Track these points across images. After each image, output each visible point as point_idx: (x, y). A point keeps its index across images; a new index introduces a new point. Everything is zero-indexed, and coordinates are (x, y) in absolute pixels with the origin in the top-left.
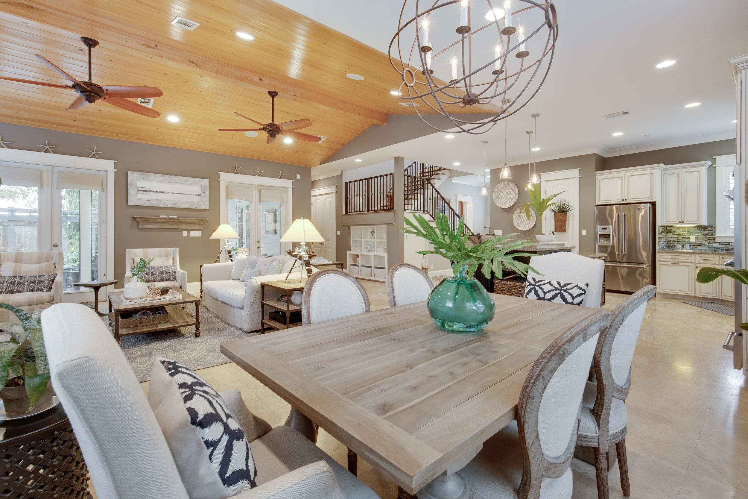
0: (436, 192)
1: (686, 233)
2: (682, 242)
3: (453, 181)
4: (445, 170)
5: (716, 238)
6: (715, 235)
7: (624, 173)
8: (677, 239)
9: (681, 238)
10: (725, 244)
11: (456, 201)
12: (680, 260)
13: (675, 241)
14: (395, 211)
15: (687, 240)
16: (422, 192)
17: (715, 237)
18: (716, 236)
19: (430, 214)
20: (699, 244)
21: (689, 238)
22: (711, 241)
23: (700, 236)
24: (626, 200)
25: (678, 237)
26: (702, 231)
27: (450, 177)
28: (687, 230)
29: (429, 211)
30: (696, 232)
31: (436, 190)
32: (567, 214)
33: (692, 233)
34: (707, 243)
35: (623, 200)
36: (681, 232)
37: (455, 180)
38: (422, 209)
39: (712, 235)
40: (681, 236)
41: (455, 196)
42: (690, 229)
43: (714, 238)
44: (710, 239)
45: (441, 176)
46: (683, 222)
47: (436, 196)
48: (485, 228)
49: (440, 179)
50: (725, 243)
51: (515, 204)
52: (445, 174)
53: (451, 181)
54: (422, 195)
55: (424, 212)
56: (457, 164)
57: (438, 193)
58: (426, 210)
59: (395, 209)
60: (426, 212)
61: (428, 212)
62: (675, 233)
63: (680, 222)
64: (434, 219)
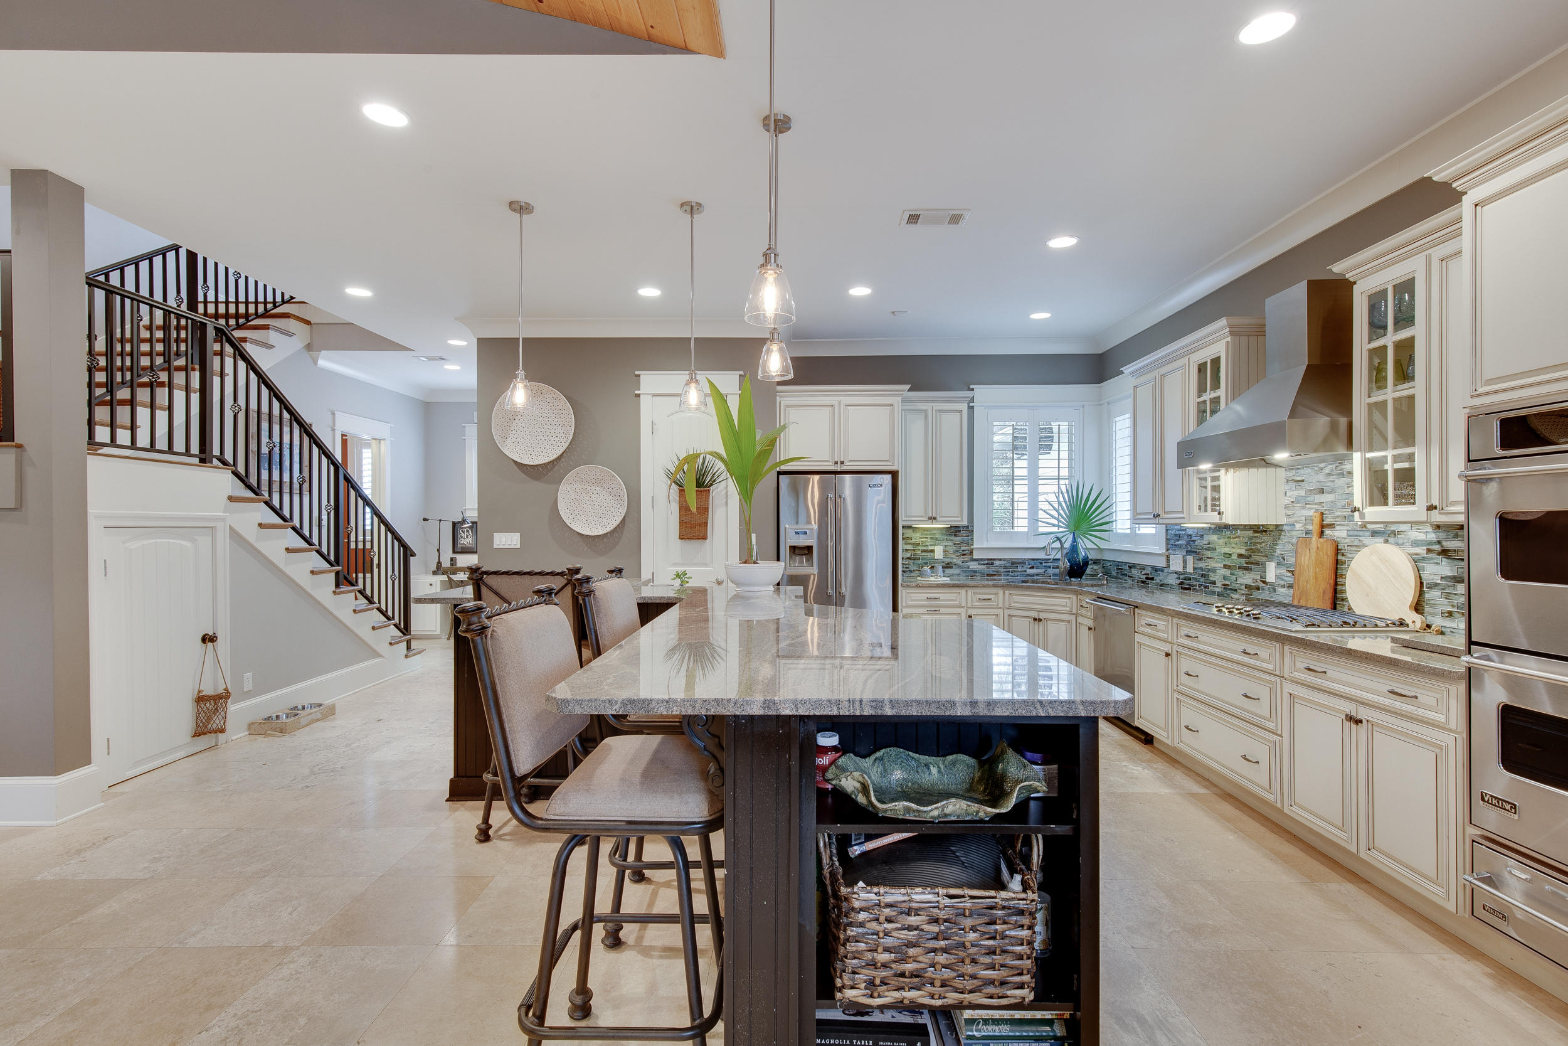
0: (264, 388)
1: (929, 542)
2: (922, 559)
3: (322, 363)
4: (292, 321)
5: (974, 551)
6: (973, 545)
7: (837, 396)
8: (913, 552)
9: (919, 552)
10: (987, 564)
11: (333, 430)
12: (943, 603)
13: (909, 558)
14: (19, 446)
15: (929, 555)
16: (195, 382)
17: (973, 549)
18: (975, 546)
19: (236, 474)
20: (948, 564)
21: (933, 551)
22: (967, 558)
23: (950, 546)
24: (842, 463)
25: (914, 550)
26: (953, 538)
27: (309, 347)
28: (930, 535)
29: (229, 457)
30: (943, 540)
31: (263, 379)
32: (711, 491)
33: (936, 541)
34: (959, 562)
35: (836, 463)
36: (921, 538)
37: (328, 361)
38: (195, 448)
39: (968, 544)
40: (919, 548)
41: (330, 416)
42: (934, 532)
43: (971, 551)
44: (965, 553)
45: (272, 336)
46: (935, 518)
47: (265, 408)
48: (425, 519)
49: (271, 347)
50: (986, 562)
51: (562, 454)
52: (290, 334)
53: (315, 363)
54: (195, 398)
55: (203, 461)
56: (359, 292)
57: (275, 393)
58: (216, 451)
59: (18, 439)
60: (216, 462)
61: (225, 463)
62: (911, 542)
63: (930, 518)
64: (257, 494)
